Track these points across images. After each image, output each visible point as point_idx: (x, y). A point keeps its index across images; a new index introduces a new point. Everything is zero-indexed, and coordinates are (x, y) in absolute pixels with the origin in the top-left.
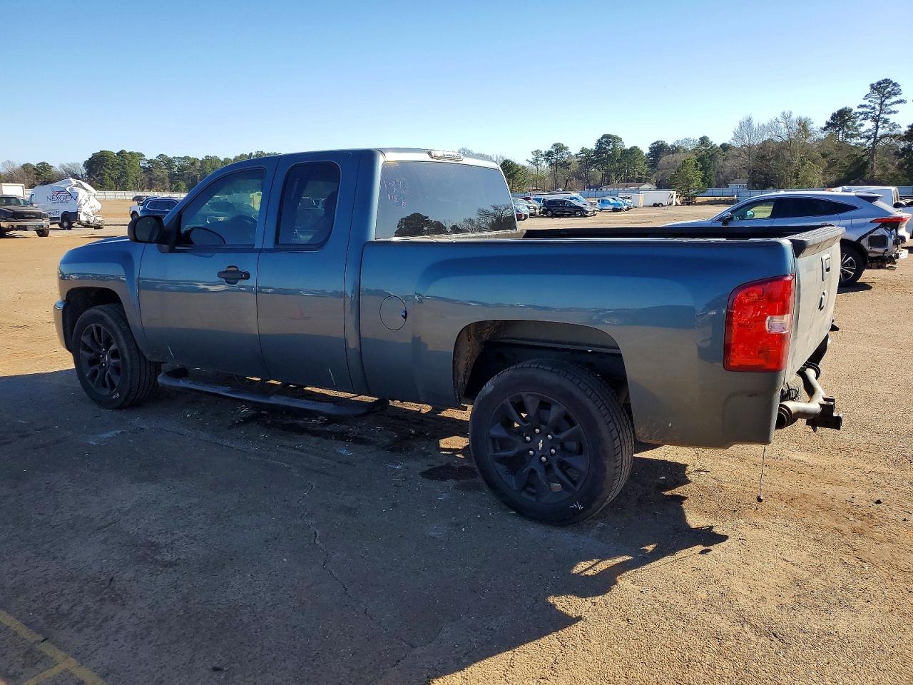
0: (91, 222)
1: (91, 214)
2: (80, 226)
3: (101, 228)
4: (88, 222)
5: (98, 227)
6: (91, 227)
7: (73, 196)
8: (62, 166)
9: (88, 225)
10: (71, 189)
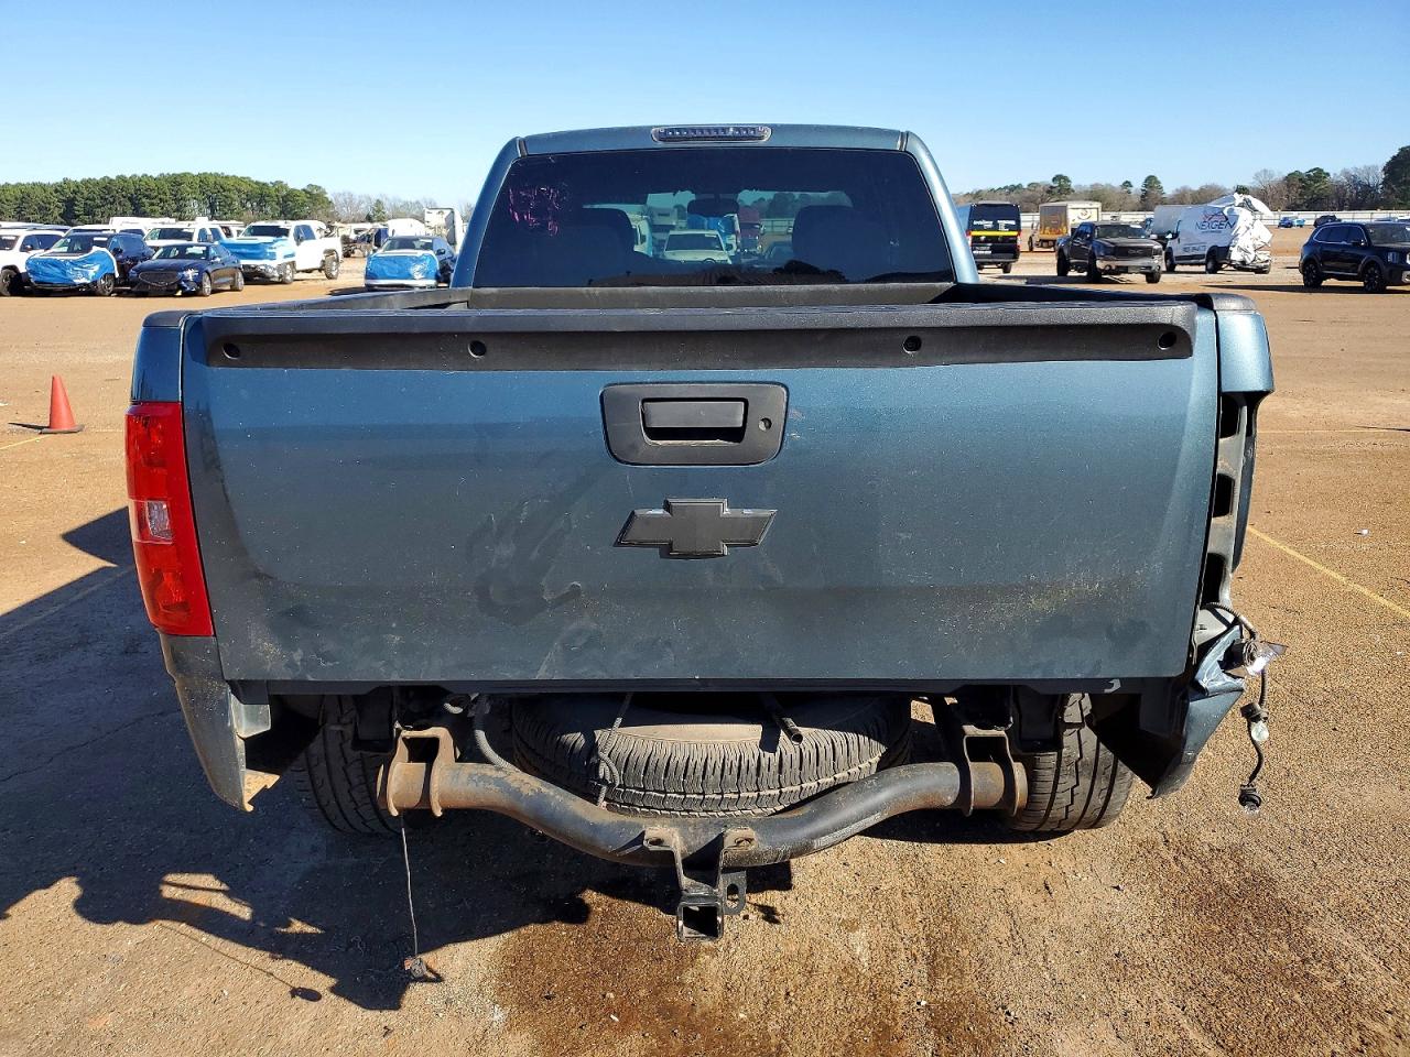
0: (1249, 262)
1: (1251, 249)
2: (1229, 268)
3: (1265, 272)
4: (1243, 262)
5: (1259, 271)
6: (1248, 270)
7: (1229, 222)
8: (1346, 173)
9: (1242, 267)
10: (1231, 211)
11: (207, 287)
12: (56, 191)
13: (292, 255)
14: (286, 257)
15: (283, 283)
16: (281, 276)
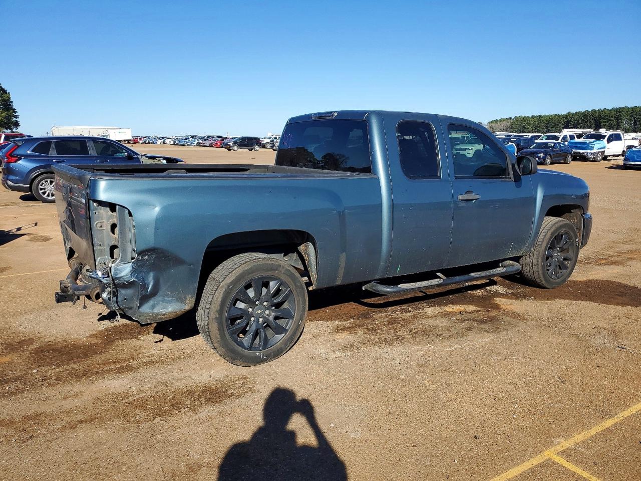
11: (549, 161)
12: (564, 118)
13: (604, 148)
14: (599, 149)
15: (595, 161)
16: (594, 158)
